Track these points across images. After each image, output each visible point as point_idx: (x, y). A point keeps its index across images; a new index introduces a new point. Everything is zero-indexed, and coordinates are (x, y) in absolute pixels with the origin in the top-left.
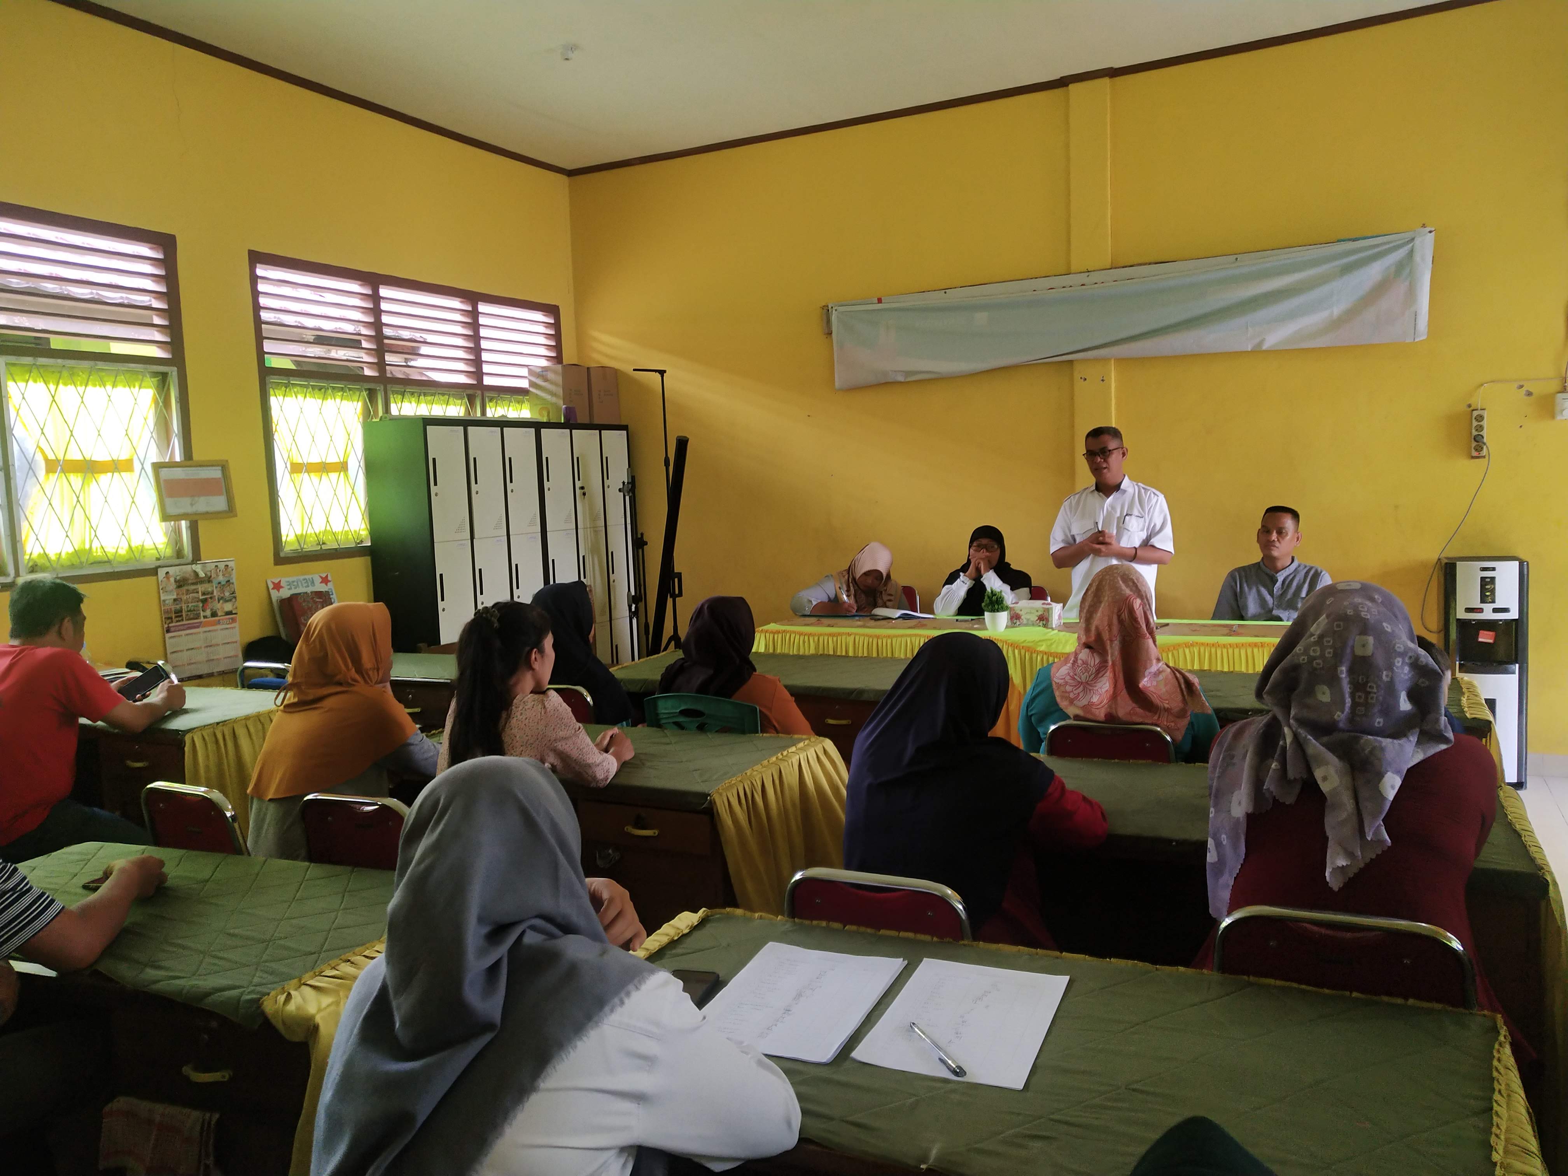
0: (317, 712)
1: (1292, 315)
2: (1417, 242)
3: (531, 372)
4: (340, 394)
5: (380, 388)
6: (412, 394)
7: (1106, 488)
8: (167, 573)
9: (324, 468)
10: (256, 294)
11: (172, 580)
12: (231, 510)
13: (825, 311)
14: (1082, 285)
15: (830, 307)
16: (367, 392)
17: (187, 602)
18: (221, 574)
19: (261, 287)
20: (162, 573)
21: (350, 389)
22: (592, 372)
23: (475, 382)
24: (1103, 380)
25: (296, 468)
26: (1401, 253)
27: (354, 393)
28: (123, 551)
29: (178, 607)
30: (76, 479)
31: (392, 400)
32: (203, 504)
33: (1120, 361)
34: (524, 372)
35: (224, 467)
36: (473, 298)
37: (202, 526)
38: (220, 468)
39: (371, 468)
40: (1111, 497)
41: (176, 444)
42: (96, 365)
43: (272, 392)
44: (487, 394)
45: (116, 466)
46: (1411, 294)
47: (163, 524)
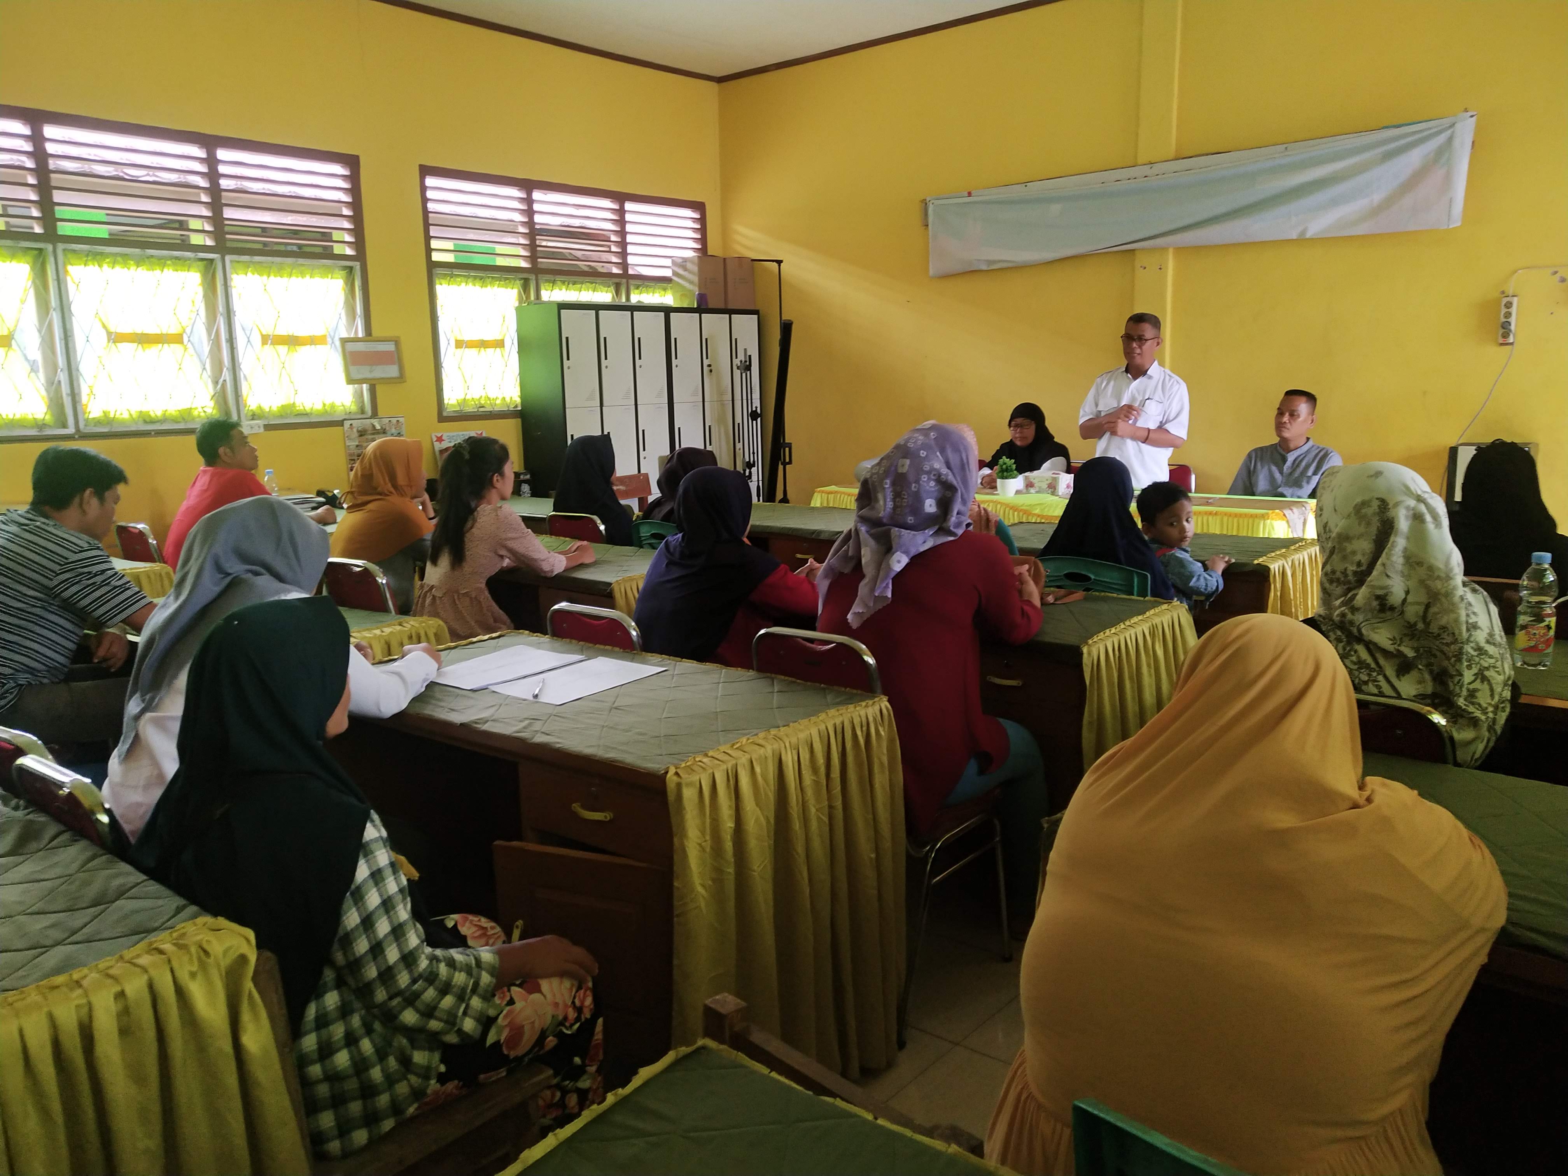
0: (361, 512)
1: (1335, 203)
2: (1458, 126)
3: (674, 263)
4: (498, 283)
5: (532, 277)
6: (563, 282)
7: (1136, 370)
8: (351, 425)
9: (483, 344)
10: (425, 200)
11: (355, 430)
12: (401, 378)
13: (924, 204)
14: (1146, 177)
15: (928, 200)
16: (522, 281)
18: (393, 427)
19: (430, 194)
20: (347, 424)
21: (506, 279)
22: (728, 261)
23: (621, 272)
24: (1160, 269)
25: (459, 344)
26: (1442, 138)
27: (510, 282)
28: (318, 407)
29: (359, 451)
30: (283, 349)
31: (542, 287)
32: (380, 372)
33: (1180, 250)
34: (668, 262)
35: (397, 342)
36: (621, 198)
37: (379, 389)
38: (393, 343)
39: (524, 346)
40: (1138, 380)
41: (360, 323)
42: (296, 261)
43: (437, 281)
44: (632, 282)
45: (312, 341)
46: (1448, 180)
47: (351, 386)
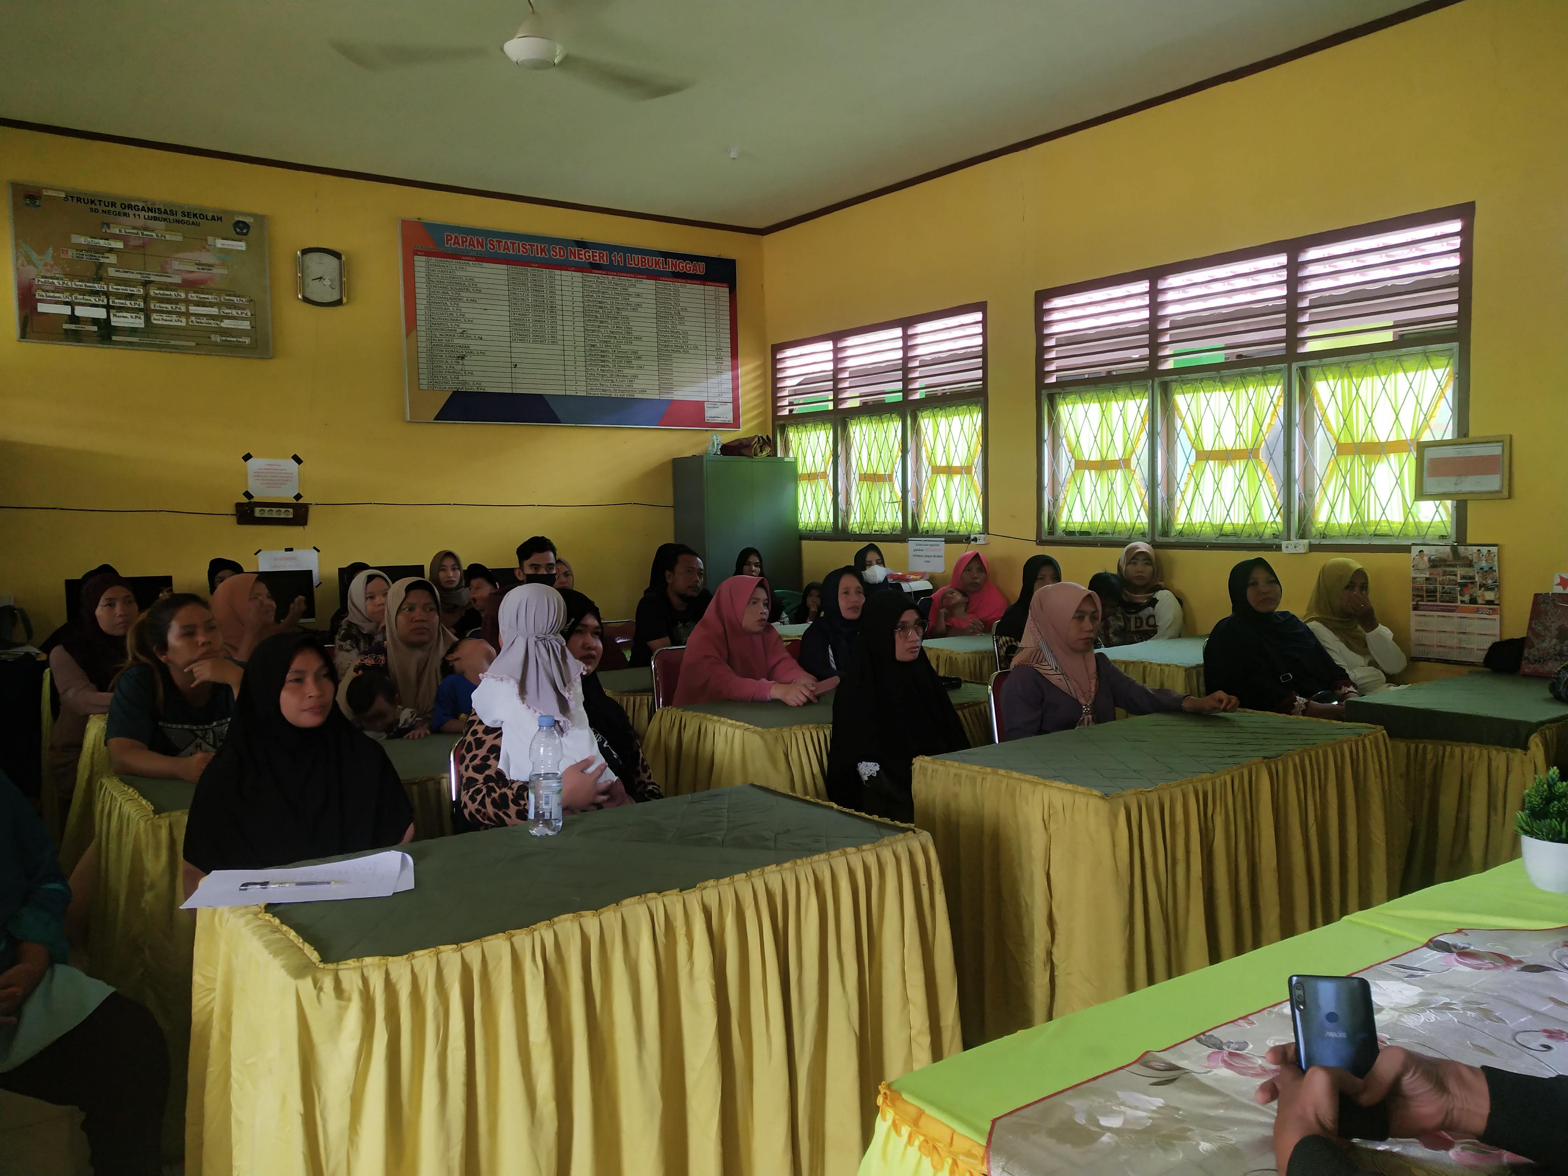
8: (1421, 551)
11: (1426, 559)
12: (1504, 492)
17: (1442, 583)
18: (1484, 558)
35: (1509, 443)
37: (1472, 508)
38: (1502, 444)
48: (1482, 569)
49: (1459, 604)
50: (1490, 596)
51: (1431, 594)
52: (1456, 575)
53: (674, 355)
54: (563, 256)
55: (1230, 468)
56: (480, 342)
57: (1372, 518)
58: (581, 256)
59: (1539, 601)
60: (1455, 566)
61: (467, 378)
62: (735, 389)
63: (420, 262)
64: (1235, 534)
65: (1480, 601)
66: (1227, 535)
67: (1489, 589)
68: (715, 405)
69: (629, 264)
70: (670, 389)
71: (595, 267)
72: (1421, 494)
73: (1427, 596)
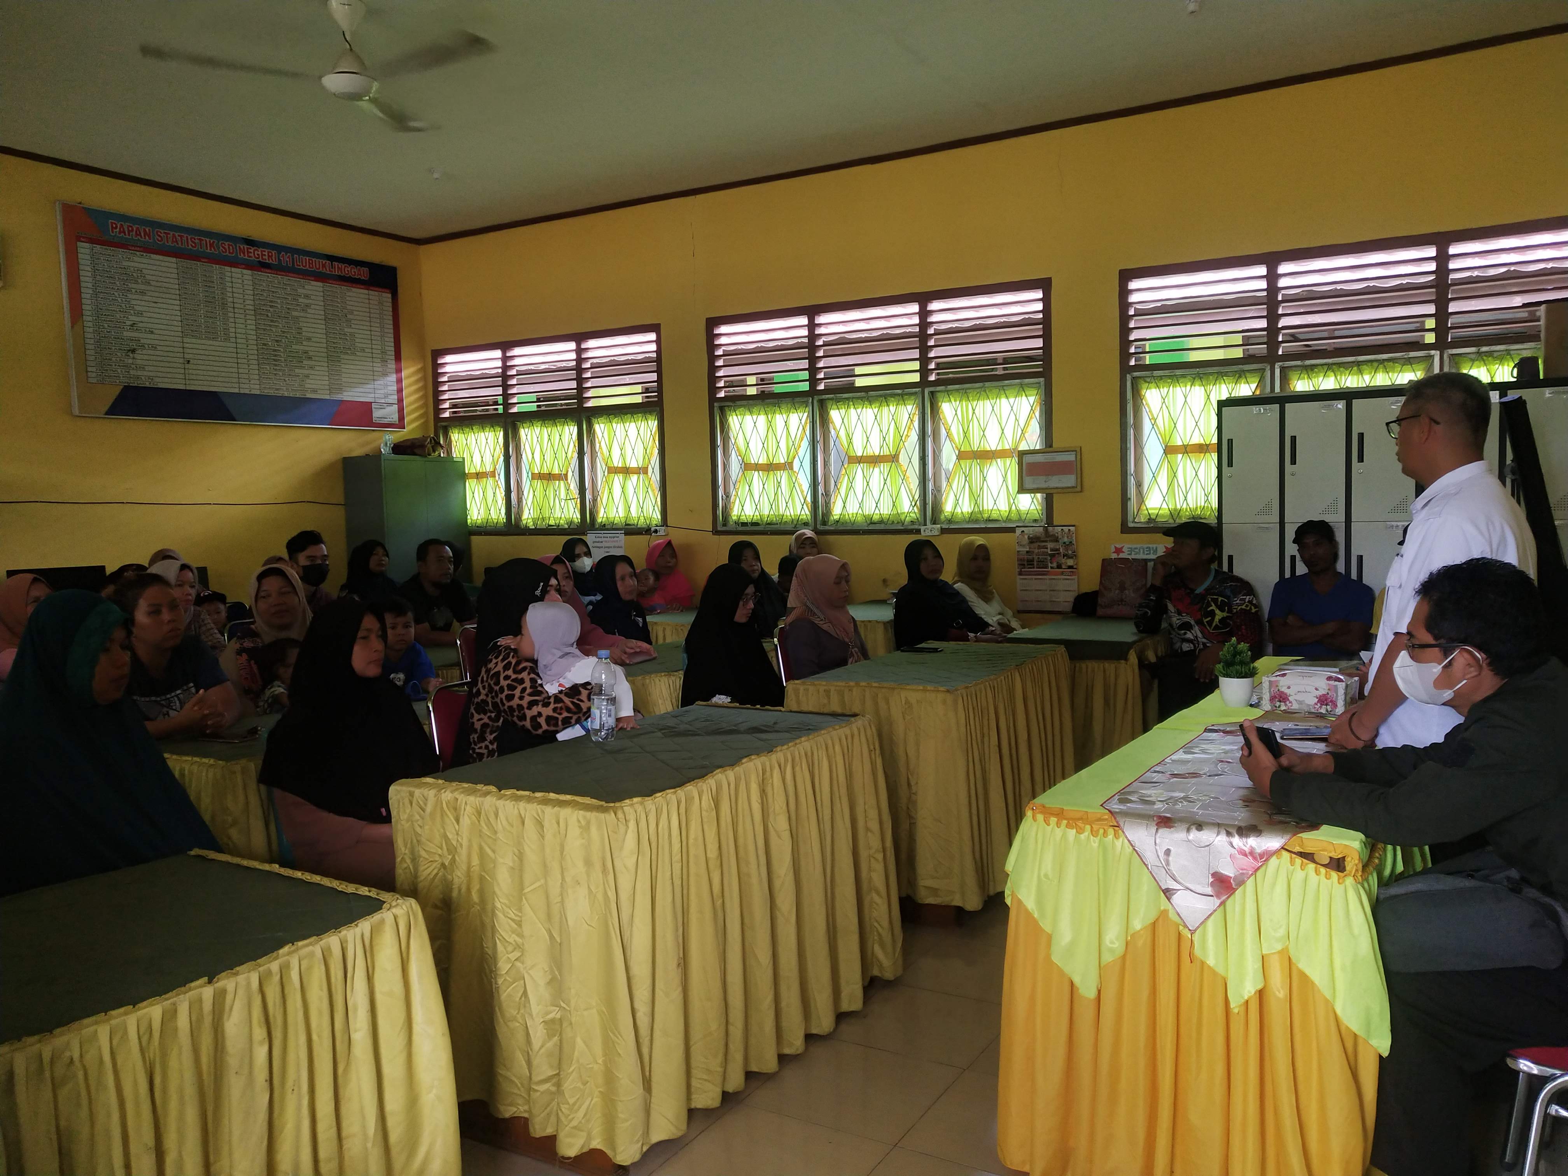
5: (1266, 367)
8: (1023, 531)
11: (1026, 537)
12: (1079, 487)
16: (1260, 373)
17: (1037, 554)
18: (1066, 536)
19: (1132, 298)
20: (1018, 531)
29: (1030, 557)
32: (1055, 482)
35: (1078, 451)
37: (1056, 498)
38: (1075, 453)
44: (1451, 352)
47: (1026, 495)
48: (1064, 543)
49: (1049, 569)
50: (1070, 562)
51: (1030, 562)
52: (1047, 548)
53: (342, 356)
54: (232, 253)
55: (877, 470)
56: (152, 336)
57: (986, 508)
58: (250, 255)
59: (1106, 564)
60: (1046, 541)
61: (139, 373)
62: (400, 391)
63: (84, 249)
64: (881, 522)
65: (1064, 567)
66: (875, 523)
67: (1069, 557)
68: (382, 406)
69: (297, 265)
70: (340, 390)
71: (263, 266)
72: (1022, 489)
73: (1028, 565)
